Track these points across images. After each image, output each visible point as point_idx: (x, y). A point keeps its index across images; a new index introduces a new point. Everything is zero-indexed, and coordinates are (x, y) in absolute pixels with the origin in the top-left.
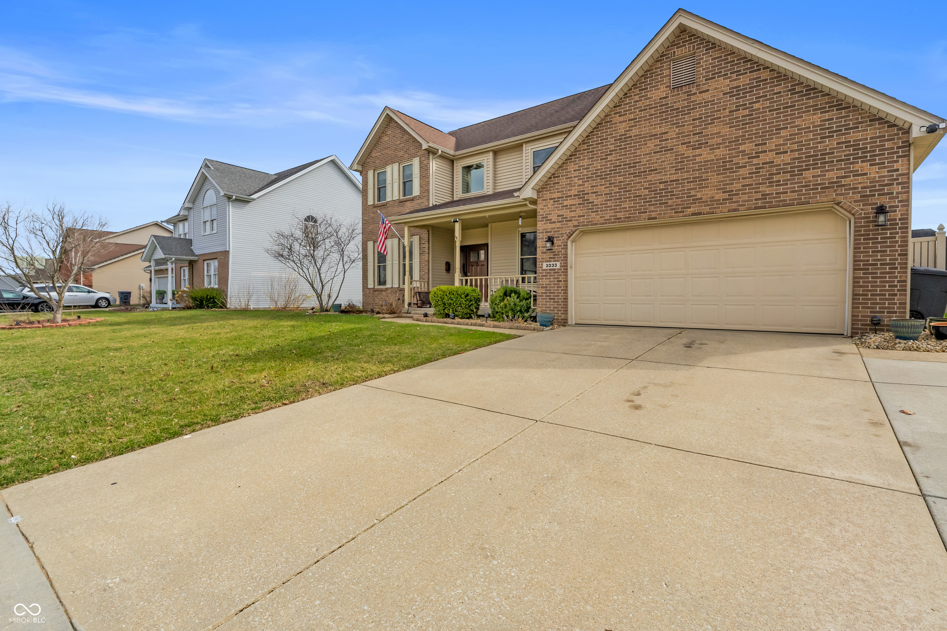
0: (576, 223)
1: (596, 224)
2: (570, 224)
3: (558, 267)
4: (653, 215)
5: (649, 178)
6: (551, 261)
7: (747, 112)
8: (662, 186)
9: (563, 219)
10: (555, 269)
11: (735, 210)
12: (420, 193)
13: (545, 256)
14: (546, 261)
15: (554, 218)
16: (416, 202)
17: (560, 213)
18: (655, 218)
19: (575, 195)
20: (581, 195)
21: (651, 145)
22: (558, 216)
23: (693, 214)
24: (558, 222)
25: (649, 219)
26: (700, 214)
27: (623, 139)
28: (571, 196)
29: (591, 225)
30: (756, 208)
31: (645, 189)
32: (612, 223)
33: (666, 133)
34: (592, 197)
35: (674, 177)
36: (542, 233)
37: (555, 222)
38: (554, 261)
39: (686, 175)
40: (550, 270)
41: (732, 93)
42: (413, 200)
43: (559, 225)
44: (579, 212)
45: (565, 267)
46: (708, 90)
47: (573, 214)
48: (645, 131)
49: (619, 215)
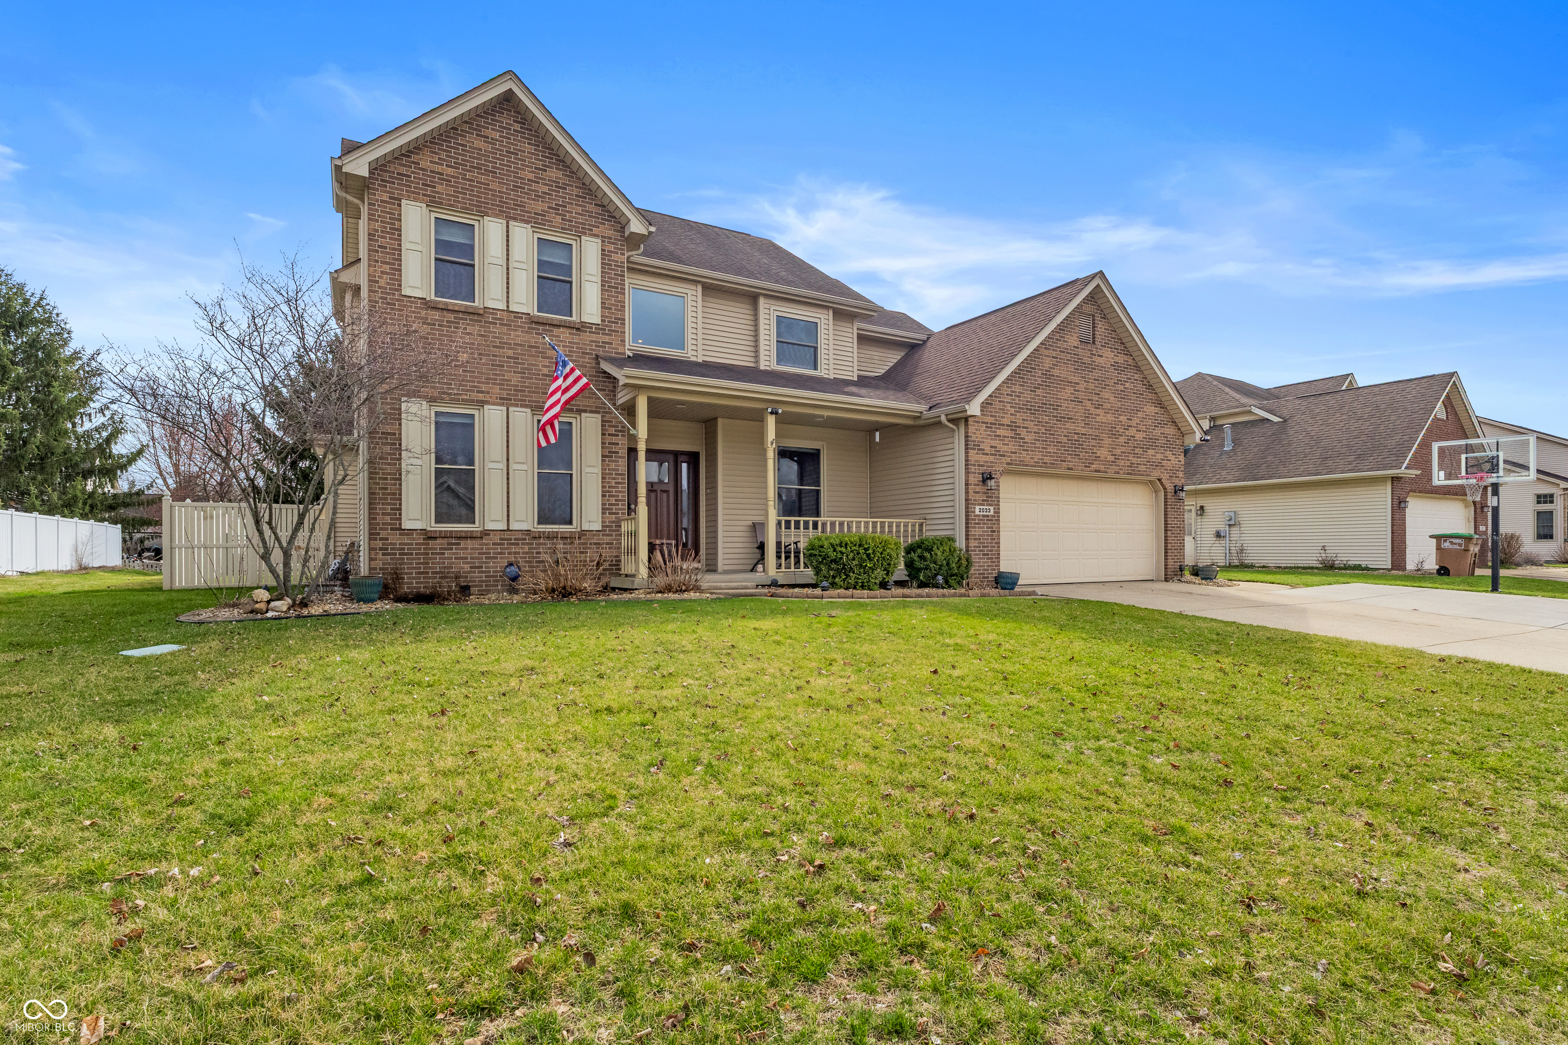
0: (1008, 460)
1: (1027, 465)
2: (1004, 460)
3: (992, 513)
4: (1071, 465)
5: (1068, 425)
6: (983, 505)
7: (1122, 388)
8: (1076, 437)
9: (997, 453)
10: (988, 516)
11: (1118, 473)
12: (602, 321)
13: (977, 497)
14: (980, 505)
15: (988, 449)
16: (587, 337)
17: (994, 443)
18: (1072, 469)
19: (1008, 425)
20: (1013, 427)
21: (1069, 390)
22: (991, 447)
23: (1096, 471)
24: (992, 455)
25: (1068, 469)
26: (1099, 471)
27: (1047, 375)
28: (1003, 425)
29: (1023, 465)
30: (1129, 474)
31: (1065, 436)
32: (1041, 467)
33: (1078, 384)
34: (1023, 432)
35: (1083, 431)
36: (974, 465)
37: (987, 454)
38: (988, 505)
39: (1090, 432)
40: (983, 516)
41: (1116, 366)
42: (578, 329)
43: (992, 458)
44: (1011, 447)
45: (997, 512)
46: (1102, 356)
47: (1005, 448)
48: (1064, 374)
49: (1047, 459)
